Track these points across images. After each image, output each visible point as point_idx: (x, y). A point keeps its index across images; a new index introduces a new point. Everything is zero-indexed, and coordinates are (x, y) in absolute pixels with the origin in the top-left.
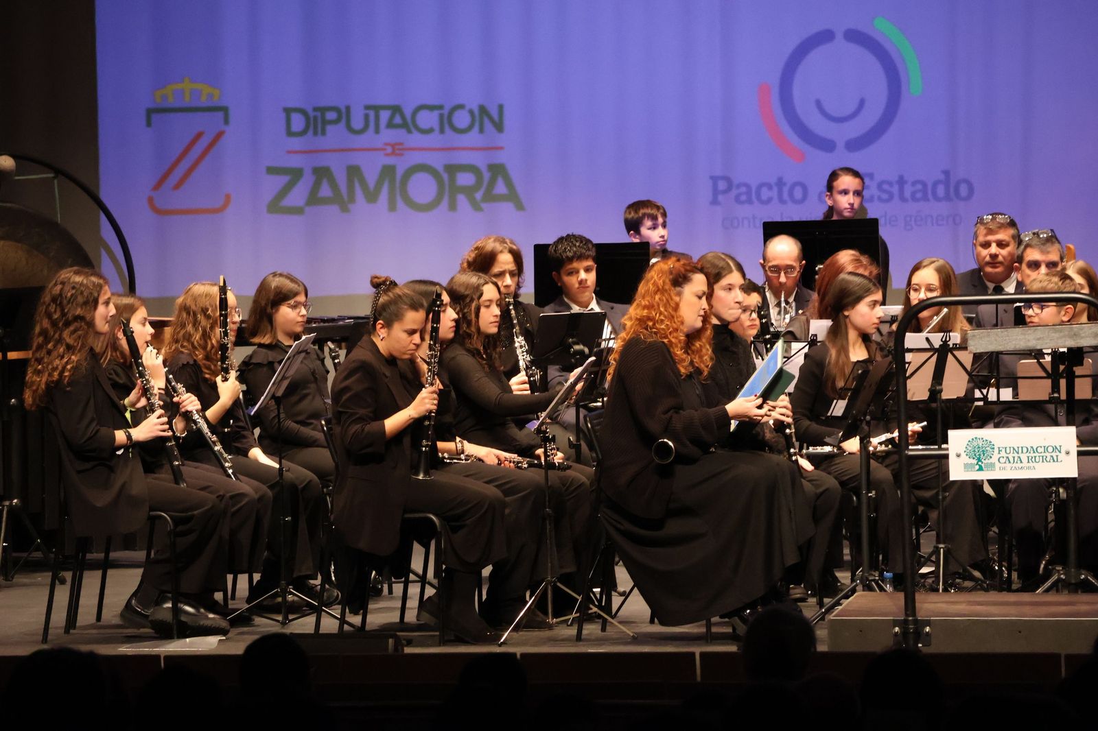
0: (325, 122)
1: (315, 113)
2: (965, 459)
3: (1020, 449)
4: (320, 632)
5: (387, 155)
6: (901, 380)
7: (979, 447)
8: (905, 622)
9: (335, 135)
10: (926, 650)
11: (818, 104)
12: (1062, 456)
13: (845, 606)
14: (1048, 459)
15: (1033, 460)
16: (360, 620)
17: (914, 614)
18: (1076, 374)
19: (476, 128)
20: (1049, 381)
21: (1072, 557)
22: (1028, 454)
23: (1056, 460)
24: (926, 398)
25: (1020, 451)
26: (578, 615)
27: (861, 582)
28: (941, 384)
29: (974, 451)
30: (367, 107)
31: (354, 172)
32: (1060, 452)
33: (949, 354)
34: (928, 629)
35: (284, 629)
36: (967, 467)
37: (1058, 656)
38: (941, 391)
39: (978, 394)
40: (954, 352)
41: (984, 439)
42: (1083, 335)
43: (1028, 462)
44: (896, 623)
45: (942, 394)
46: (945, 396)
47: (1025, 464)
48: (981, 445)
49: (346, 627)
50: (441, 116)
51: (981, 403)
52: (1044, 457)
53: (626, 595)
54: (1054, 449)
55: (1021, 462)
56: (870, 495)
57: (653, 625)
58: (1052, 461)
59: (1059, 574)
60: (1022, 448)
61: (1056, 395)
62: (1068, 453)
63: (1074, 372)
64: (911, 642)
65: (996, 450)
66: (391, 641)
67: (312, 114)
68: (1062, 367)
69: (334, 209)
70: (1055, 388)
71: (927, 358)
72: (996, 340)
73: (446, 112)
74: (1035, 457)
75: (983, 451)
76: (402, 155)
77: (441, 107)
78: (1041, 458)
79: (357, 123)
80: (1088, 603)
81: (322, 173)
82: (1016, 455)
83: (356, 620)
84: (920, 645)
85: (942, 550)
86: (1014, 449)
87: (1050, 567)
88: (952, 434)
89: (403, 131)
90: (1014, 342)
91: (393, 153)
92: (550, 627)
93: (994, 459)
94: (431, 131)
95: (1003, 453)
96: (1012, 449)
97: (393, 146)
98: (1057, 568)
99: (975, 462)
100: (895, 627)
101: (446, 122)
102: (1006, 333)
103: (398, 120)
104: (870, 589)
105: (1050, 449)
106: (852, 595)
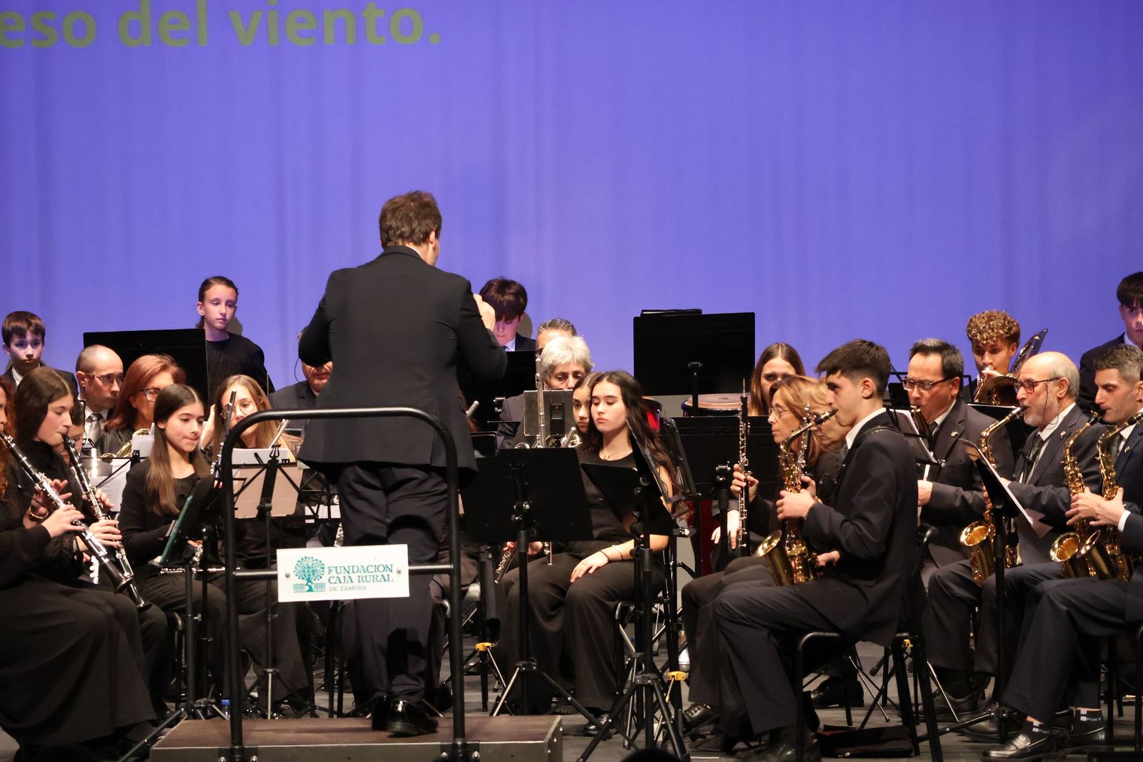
2: (294, 580)
3: (351, 568)
6: (228, 498)
7: (309, 567)
8: (232, 751)
12: (393, 575)
13: (168, 736)
14: (379, 579)
15: (364, 579)
17: (240, 743)
22: (358, 574)
23: (387, 579)
24: (254, 516)
25: (351, 571)
27: (186, 711)
28: (270, 501)
29: (304, 571)
33: (278, 470)
34: (254, 758)
36: (297, 588)
38: (270, 509)
39: (308, 512)
40: (283, 468)
41: (314, 559)
43: (359, 582)
44: (221, 752)
45: (271, 512)
47: (356, 583)
48: (310, 564)
51: (312, 521)
52: (375, 577)
54: (386, 567)
55: (352, 582)
56: (195, 618)
58: (383, 580)
60: (353, 567)
62: (399, 572)
71: (255, 474)
74: (366, 576)
75: (313, 571)
78: (372, 577)
82: (347, 575)
85: (270, 675)
86: (345, 569)
93: (324, 580)
95: (334, 573)
96: (343, 568)
99: (305, 582)
100: (220, 757)
104: (195, 716)
105: (381, 568)
106: (176, 723)
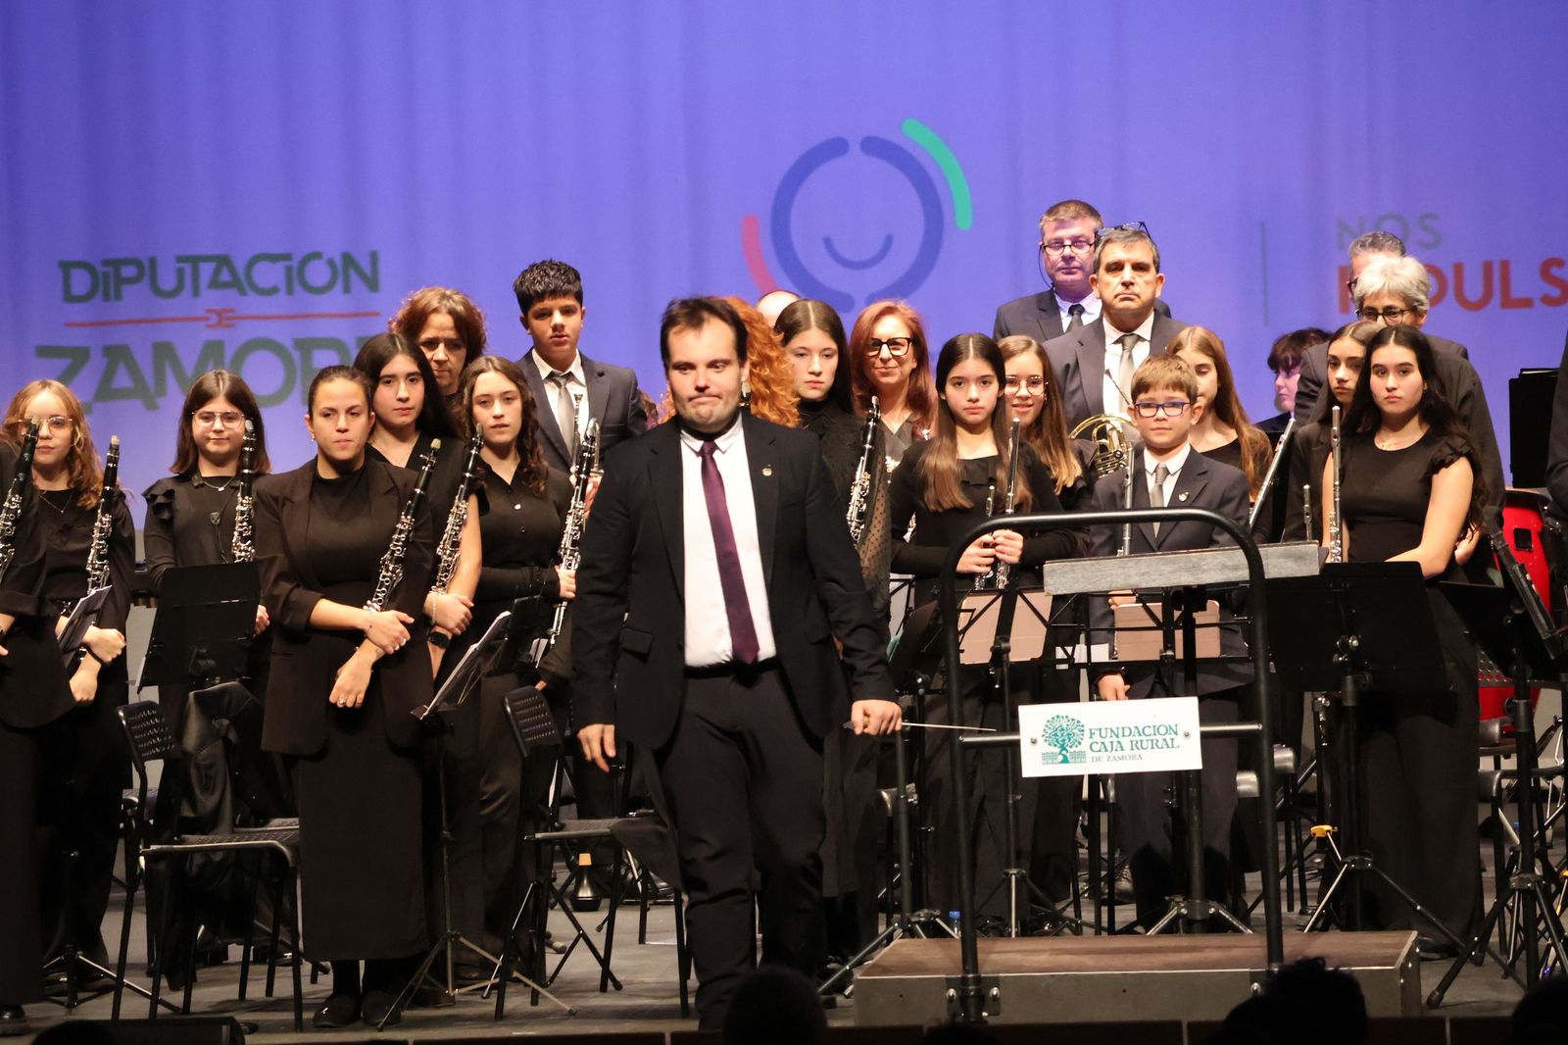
0: (121, 281)
1: (106, 269)
2: (1044, 747)
3: (1121, 731)
4: (121, 1017)
5: (210, 326)
6: (951, 636)
7: (1063, 730)
8: (964, 981)
9: (134, 299)
10: (993, 1021)
11: (828, 242)
12: (1179, 739)
13: (878, 961)
14: (1160, 744)
15: (1139, 745)
16: (182, 999)
17: (975, 970)
18: (1197, 623)
19: (339, 285)
20: (1159, 634)
21: (1197, 882)
22: (1131, 738)
23: (1170, 745)
24: (988, 661)
25: (1120, 734)
26: (498, 980)
27: (900, 926)
28: (1007, 641)
29: (1056, 735)
30: (181, 259)
31: (163, 352)
32: (1176, 733)
33: (1019, 598)
34: (995, 991)
35: (71, 1014)
36: (1047, 758)
37: (1177, 1024)
38: (1008, 650)
39: (1060, 653)
40: (1026, 595)
41: (1070, 718)
42: (1205, 567)
43: (1132, 749)
44: (950, 983)
45: (1010, 654)
46: (1014, 657)
47: (1127, 751)
48: (1065, 726)
49: (161, 1009)
50: (289, 269)
51: (1064, 667)
52: (1155, 742)
53: (566, 952)
54: (1169, 729)
55: (1122, 749)
56: (910, 800)
57: (605, 995)
58: (1165, 747)
59: (1178, 908)
60: (1123, 729)
61: (1170, 653)
62: (1187, 735)
63: (1194, 620)
64: (972, 1010)
65: (1087, 733)
66: (225, 1028)
67: (101, 269)
68: (1177, 614)
69: (135, 405)
70: (1169, 642)
71: (988, 603)
72: (1083, 577)
73: (295, 263)
74: (1141, 741)
75: (1069, 734)
76: (233, 326)
77: (287, 257)
78: (1150, 742)
79: (167, 281)
80: (1220, 948)
81: (116, 354)
82: (1115, 739)
83: (177, 998)
84: (985, 1014)
85: (1013, 876)
86: (1112, 731)
87: (1167, 898)
88: (1025, 711)
89: (233, 292)
90: (1109, 579)
91: (219, 324)
92: (452, 1002)
93: (1085, 746)
94: (274, 291)
95: (1097, 738)
96: (1109, 731)
97: (219, 313)
98: (1177, 899)
99: (1057, 750)
100: (948, 988)
101: (296, 278)
102: (1097, 566)
103: (225, 276)
104: (913, 934)
105: (1162, 730)
106: (888, 944)
